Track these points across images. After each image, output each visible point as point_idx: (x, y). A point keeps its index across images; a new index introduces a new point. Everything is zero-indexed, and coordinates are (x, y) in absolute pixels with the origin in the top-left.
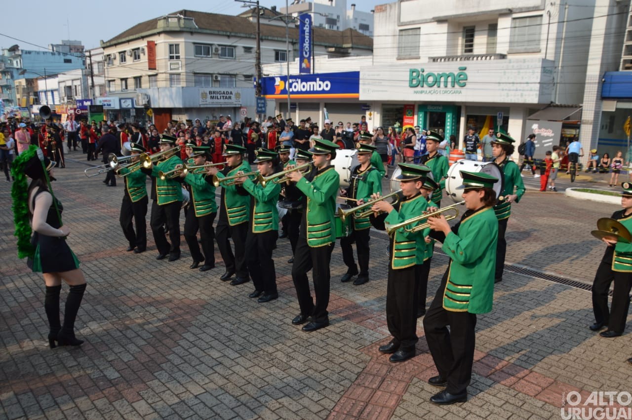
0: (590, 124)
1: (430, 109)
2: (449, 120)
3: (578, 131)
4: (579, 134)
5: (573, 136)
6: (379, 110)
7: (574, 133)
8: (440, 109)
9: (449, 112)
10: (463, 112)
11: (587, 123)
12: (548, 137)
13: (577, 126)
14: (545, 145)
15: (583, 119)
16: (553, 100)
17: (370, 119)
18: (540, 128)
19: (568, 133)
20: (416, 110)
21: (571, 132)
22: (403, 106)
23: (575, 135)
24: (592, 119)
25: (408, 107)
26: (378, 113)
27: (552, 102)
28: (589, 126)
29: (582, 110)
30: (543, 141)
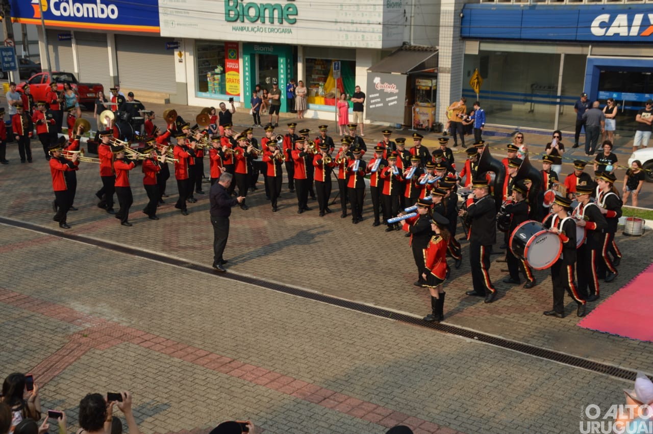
0: (448, 73)
1: (257, 50)
2: (282, 66)
3: (434, 81)
4: (436, 86)
5: (428, 88)
6: (192, 48)
7: (430, 85)
8: (270, 51)
9: (282, 57)
10: (300, 55)
11: (444, 71)
12: (392, 94)
13: (434, 76)
14: (389, 104)
15: (439, 66)
16: (406, 40)
17: (181, 61)
18: (382, 82)
19: (423, 84)
20: (241, 50)
21: (424, 84)
22: (223, 45)
23: (431, 88)
24: (450, 66)
25: (230, 45)
26: (190, 55)
27: (404, 43)
28: (446, 75)
29: (438, 54)
30: (387, 99)
